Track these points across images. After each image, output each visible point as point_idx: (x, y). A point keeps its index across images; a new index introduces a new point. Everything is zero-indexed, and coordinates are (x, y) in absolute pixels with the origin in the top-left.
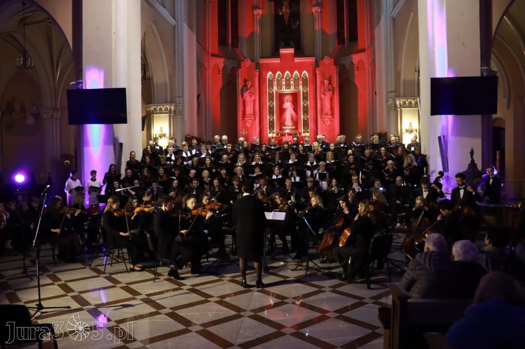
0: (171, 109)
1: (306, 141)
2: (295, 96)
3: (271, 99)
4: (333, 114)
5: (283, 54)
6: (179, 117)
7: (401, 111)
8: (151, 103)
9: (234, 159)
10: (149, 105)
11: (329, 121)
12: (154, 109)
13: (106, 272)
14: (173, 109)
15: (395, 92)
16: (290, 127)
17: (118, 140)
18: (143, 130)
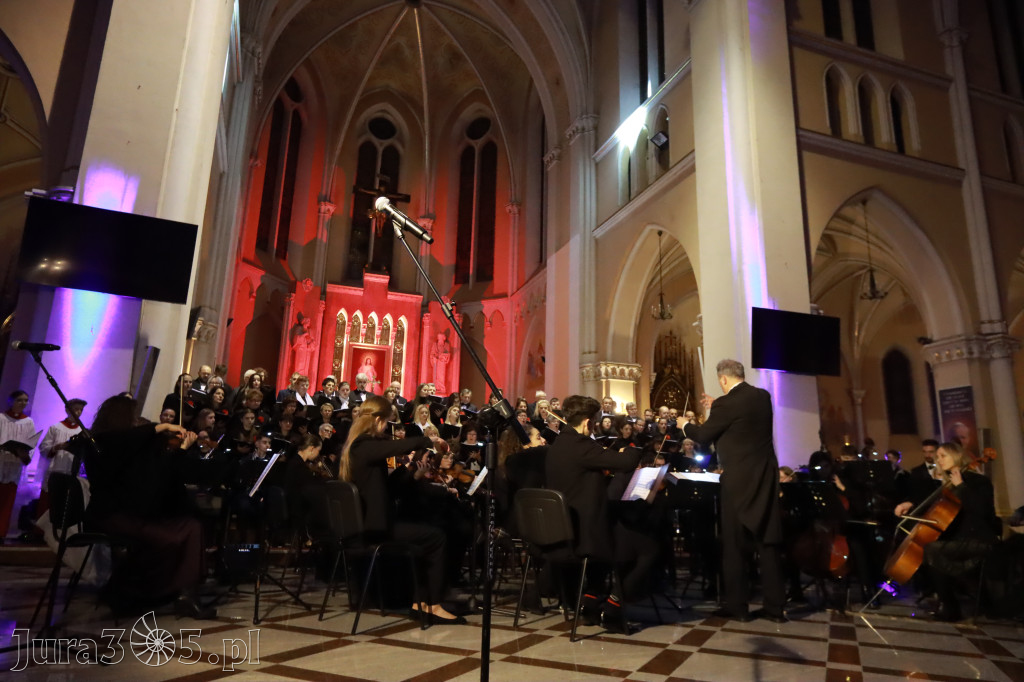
2: (381, 357)
3: (339, 356)
5: (370, 283)
6: (205, 346)
7: (608, 384)
15: (596, 352)
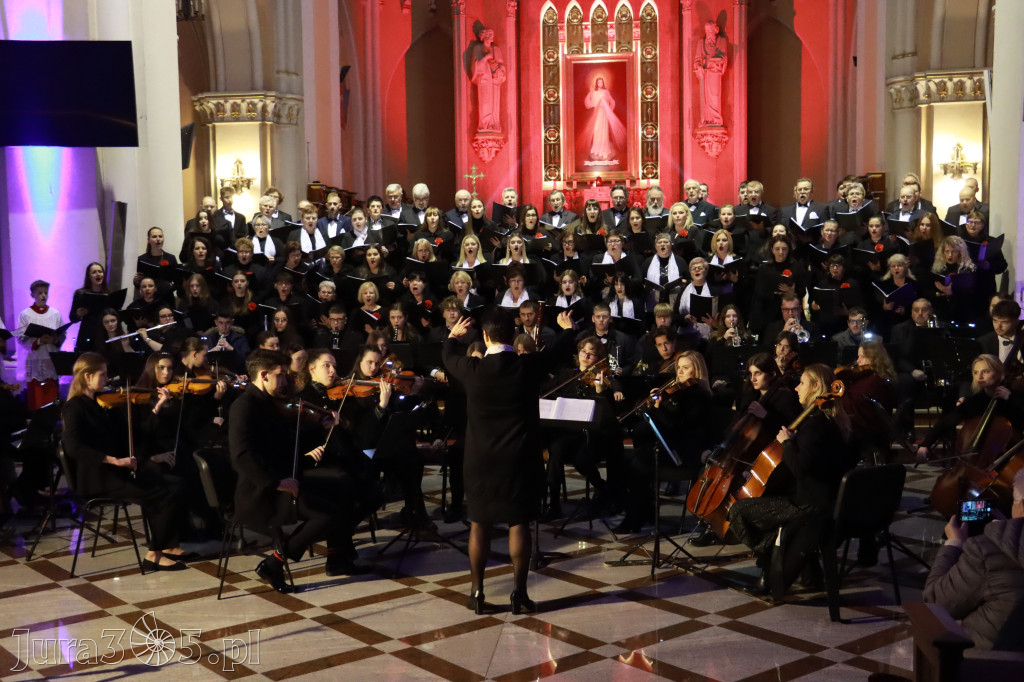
0: (264, 108)
1: (653, 200)
2: (619, 73)
3: (552, 81)
4: (727, 125)
6: (288, 130)
7: (930, 111)
8: (209, 90)
9: (449, 252)
10: (200, 96)
11: (715, 144)
12: (218, 105)
13: (76, 574)
14: (271, 107)
15: (914, 54)
16: (607, 163)
17: (111, 193)
18: (185, 165)
